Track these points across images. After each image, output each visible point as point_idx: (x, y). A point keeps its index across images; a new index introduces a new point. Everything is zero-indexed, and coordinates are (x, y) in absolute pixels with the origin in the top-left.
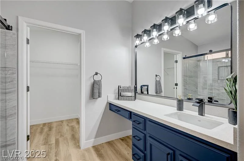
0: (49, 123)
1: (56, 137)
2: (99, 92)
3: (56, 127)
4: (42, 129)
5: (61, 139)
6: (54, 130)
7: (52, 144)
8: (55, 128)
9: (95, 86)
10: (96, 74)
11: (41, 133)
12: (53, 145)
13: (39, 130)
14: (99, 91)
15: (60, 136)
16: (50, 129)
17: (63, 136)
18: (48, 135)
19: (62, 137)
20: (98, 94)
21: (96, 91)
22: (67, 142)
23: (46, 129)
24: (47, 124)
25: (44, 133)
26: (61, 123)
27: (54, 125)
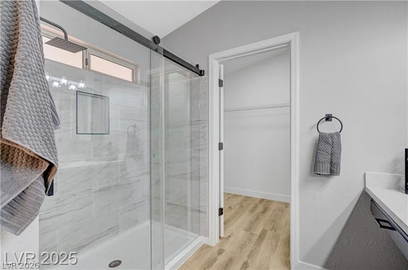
0: (268, 201)
1: (264, 227)
2: (331, 162)
3: (274, 211)
4: (256, 207)
5: (270, 234)
6: (269, 213)
7: (255, 234)
8: (272, 212)
9: (320, 147)
10: (328, 118)
11: (252, 211)
12: (255, 236)
13: (251, 207)
14: (331, 159)
15: (271, 227)
16: (265, 211)
17: (275, 231)
18: (257, 218)
19: (273, 231)
20: (329, 166)
21: (325, 158)
22: (277, 242)
23: (260, 208)
24: (265, 201)
25: (255, 214)
26: (284, 206)
27: (273, 207)
